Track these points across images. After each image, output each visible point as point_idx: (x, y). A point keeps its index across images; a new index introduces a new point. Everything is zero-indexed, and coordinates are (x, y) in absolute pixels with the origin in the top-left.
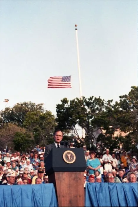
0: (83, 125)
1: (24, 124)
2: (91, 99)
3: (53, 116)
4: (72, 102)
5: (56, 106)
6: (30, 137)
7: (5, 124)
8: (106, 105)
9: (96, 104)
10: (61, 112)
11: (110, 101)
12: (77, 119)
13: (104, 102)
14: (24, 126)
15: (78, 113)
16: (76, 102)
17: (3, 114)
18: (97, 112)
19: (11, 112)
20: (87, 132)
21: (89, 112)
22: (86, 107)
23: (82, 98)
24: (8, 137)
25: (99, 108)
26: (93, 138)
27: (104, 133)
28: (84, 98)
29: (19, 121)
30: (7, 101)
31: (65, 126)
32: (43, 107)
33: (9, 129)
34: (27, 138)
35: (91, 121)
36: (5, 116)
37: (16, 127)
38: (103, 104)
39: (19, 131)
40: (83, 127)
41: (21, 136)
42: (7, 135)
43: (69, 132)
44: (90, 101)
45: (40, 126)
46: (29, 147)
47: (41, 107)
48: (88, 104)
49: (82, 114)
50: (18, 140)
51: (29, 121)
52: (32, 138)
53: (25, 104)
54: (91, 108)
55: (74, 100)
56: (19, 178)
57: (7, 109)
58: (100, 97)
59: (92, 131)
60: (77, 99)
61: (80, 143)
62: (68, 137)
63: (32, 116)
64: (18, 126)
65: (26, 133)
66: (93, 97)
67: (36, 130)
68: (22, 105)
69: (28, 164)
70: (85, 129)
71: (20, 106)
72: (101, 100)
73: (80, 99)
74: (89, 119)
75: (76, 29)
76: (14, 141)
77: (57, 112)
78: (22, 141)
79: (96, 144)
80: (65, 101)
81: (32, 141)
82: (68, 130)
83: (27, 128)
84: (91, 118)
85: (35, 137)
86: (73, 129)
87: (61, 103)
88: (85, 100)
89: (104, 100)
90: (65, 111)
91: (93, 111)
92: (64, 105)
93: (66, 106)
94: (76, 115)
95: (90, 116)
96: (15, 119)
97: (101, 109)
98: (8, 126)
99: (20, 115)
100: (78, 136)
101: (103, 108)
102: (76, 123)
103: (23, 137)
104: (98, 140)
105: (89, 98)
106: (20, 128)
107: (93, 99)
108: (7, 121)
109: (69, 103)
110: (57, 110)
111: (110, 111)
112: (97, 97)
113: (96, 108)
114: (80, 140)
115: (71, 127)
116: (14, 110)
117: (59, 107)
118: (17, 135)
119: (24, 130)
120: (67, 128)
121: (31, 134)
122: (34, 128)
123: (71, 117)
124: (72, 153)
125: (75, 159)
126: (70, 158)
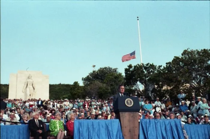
0: (142, 82)
1: (104, 81)
2: (147, 65)
3: (123, 76)
4: (135, 67)
5: (125, 70)
6: (108, 90)
7: (93, 81)
8: (157, 69)
9: (151, 68)
10: (128, 74)
11: (160, 66)
12: (138, 78)
13: (157, 67)
14: (104, 83)
15: (139, 74)
16: (138, 67)
17: (92, 75)
18: (152, 73)
19: (96, 73)
20: (145, 87)
21: (146, 73)
22: (144, 70)
23: (142, 65)
24: (95, 89)
25: (153, 70)
26: (149, 91)
27: (156, 87)
28: (143, 64)
29: (101, 79)
30: (94, 66)
31: (130, 83)
32: (117, 70)
33: (95, 85)
34: (106, 90)
35: (148, 79)
36: (93, 76)
37: (100, 83)
38: (155, 69)
39: (102, 86)
40: (142, 84)
41: (103, 89)
42: (94, 88)
43: (133, 87)
44: (147, 66)
45: (114, 83)
46: (108, 96)
47: (116, 71)
48: (146, 68)
49: (141, 75)
50: (101, 91)
51: (108, 79)
52: (110, 91)
53: (105, 68)
54: (148, 71)
55: (137, 65)
56: (100, 115)
57: (94, 72)
58: (153, 63)
59: (148, 86)
60: (138, 65)
61: (141, 94)
62: (132, 89)
63: (109, 76)
64: (101, 82)
65: (106, 87)
66: (149, 63)
67: (112, 85)
68: (103, 69)
69: (107, 107)
70: (144, 85)
71: (102, 70)
72: (154, 65)
73: (140, 65)
74: (146, 78)
75: (138, 20)
76: (98, 92)
77: (125, 73)
78: (103, 92)
79: (151, 94)
80: (130, 66)
81: (109, 92)
82: (132, 85)
83: (107, 84)
84: (147, 77)
85: (111, 89)
86: (135, 85)
87: (128, 68)
88: (144, 66)
89: (156, 66)
90: (130, 73)
91: (149, 73)
92: (130, 69)
93: (131, 69)
94: (137, 76)
96: (99, 78)
97: (154, 71)
98: (94, 82)
99: (102, 75)
100: (139, 89)
101: (155, 71)
102: (137, 81)
103: (104, 89)
104: (152, 92)
105: (146, 64)
106: (102, 84)
107: (149, 65)
108: (94, 79)
109: (133, 68)
110: (125, 72)
111: (160, 73)
112: (152, 64)
113: (150, 71)
114: (140, 92)
115: (134, 83)
116: (98, 72)
117: (126, 70)
118: (100, 88)
119: (105, 85)
120: (132, 84)
121: (109, 88)
122: (111, 84)
123: (134, 77)
124: (131, 100)
125: (133, 103)
126: (129, 103)
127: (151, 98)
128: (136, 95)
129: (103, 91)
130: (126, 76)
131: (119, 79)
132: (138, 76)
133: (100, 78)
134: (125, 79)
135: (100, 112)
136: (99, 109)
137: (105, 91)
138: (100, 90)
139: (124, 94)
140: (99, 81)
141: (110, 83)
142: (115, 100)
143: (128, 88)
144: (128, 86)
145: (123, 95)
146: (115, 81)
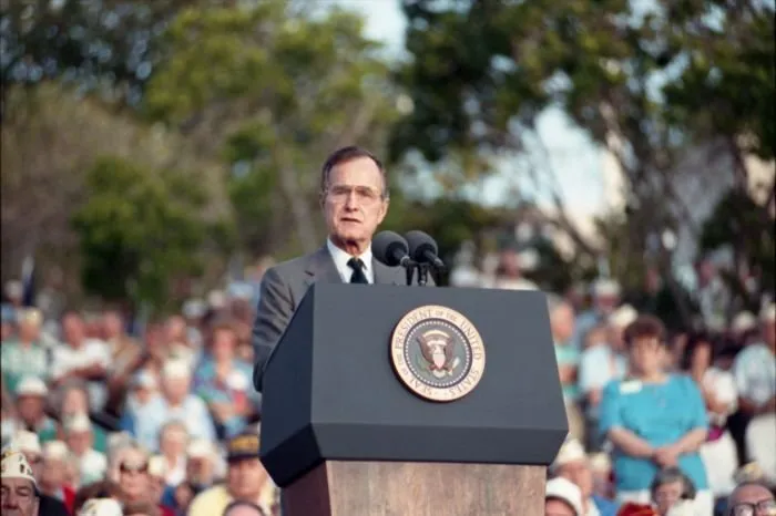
0: (599, 117)
1: (160, 97)
3: (376, 45)
6: (200, 201)
12: (549, 71)
14: (159, 115)
20: (635, 177)
21: (648, 18)
26: (671, 224)
27: (760, 185)
31: (459, 124)
34: (175, 208)
40: (599, 135)
41: (137, 190)
43: (486, 170)
45: (277, 117)
51: (198, 76)
52: (219, 210)
59: (667, 169)
61: (576, 260)
63: (215, 42)
65: (173, 164)
67: (245, 148)
70: (617, 154)
74: (642, 73)
76: (79, 225)
78: (141, 228)
79: (698, 266)
82: (483, 153)
84: (663, 61)
85: (241, 198)
86: (517, 147)
94: (544, 43)
95: (654, 47)
100: (558, 202)
102: (541, 102)
103: (150, 195)
104: (710, 239)
114: (575, 236)
115: (505, 130)
118: (105, 177)
119: (159, 145)
120: (477, 142)
121: (214, 180)
122: (232, 128)
123: (508, 52)
124: (460, 320)
125: (479, 365)
126: (439, 359)
127: (695, 308)
128: (528, 275)
129: (141, 215)
130: (413, 39)
131: (338, 78)
132: (558, 47)
133: (104, 53)
134: (398, 78)
135: (93, 465)
136: (80, 423)
137: (160, 211)
138: (104, 204)
139: (386, 255)
140: (91, 94)
141: (227, 116)
142: (281, 322)
143: (426, 181)
144: (432, 157)
145: (368, 274)
146: (283, 106)
